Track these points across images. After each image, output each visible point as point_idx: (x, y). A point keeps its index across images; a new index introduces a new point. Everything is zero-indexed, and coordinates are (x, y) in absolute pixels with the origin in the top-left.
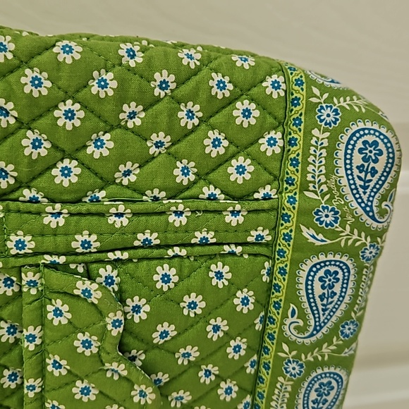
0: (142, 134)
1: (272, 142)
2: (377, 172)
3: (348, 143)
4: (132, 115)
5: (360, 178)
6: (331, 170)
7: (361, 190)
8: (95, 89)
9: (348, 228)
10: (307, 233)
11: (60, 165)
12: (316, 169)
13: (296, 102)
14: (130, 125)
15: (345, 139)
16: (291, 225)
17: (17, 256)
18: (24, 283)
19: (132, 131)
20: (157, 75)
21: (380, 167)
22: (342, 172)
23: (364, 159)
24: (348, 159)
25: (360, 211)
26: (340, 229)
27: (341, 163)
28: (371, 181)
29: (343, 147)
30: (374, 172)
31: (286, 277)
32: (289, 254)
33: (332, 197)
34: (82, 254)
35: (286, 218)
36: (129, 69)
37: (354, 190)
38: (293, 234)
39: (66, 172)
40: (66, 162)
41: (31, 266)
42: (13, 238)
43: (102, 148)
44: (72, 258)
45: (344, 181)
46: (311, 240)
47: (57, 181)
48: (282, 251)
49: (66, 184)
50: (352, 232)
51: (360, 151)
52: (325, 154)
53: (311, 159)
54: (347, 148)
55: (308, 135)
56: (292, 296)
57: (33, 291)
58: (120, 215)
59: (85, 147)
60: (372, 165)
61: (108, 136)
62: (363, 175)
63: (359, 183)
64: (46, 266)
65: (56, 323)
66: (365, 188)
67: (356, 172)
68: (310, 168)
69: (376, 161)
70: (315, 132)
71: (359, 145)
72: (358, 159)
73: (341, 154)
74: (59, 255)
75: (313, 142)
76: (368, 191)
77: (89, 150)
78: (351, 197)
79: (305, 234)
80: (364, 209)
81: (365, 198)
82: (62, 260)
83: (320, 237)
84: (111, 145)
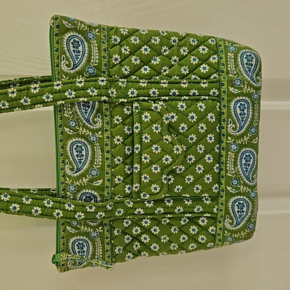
0: (169, 57)
1: (214, 59)
2: (253, 65)
3: (241, 56)
4: (165, 51)
5: (247, 67)
6: (236, 66)
7: (248, 72)
8: (153, 42)
9: (246, 86)
10: (231, 89)
11: (143, 68)
12: (231, 66)
13: (220, 46)
14: (165, 54)
15: (240, 55)
16: (225, 87)
17: (131, 97)
18: (134, 108)
19: (166, 56)
20: (172, 38)
21: (254, 63)
22: (241, 66)
23: (247, 60)
24: (242, 61)
25: (249, 79)
26: (243, 87)
27: (240, 63)
28: (251, 68)
29: (239, 58)
30: (252, 65)
31: (226, 108)
32: (226, 99)
33: (239, 75)
34: (153, 97)
35: (223, 84)
36: (163, 36)
37: (246, 72)
38: (226, 90)
39: (146, 70)
40: (145, 67)
41: (136, 101)
42: (130, 90)
43: (156, 61)
44: (149, 98)
45: (242, 69)
46: (233, 92)
47: (143, 72)
48: (223, 98)
49: (146, 73)
50: (247, 87)
51: (246, 58)
52: (233, 61)
53: (229, 63)
54: (241, 58)
55: (226, 55)
56: (229, 115)
57: (137, 111)
58: (164, 83)
59: (151, 61)
60: (251, 62)
61: (158, 57)
62: (248, 66)
63: (247, 69)
64: (141, 101)
65: (145, 121)
66: (250, 71)
67: (245, 65)
68: (229, 66)
69: (252, 61)
70: (229, 54)
71: (245, 56)
72: (245, 61)
73: (239, 60)
74: (145, 97)
75: (228, 57)
76: (251, 72)
77: (152, 62)
78: (245, 75)
79: (230, 90)
80: (250, 78)
81: (250, 74)
82: (146, 98)
83: (236, 90)
84: (159, 60)
